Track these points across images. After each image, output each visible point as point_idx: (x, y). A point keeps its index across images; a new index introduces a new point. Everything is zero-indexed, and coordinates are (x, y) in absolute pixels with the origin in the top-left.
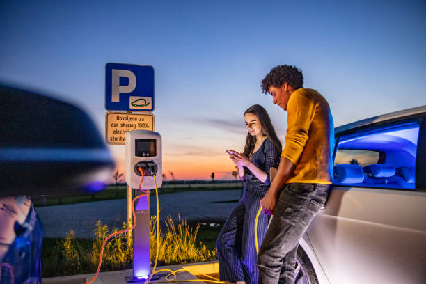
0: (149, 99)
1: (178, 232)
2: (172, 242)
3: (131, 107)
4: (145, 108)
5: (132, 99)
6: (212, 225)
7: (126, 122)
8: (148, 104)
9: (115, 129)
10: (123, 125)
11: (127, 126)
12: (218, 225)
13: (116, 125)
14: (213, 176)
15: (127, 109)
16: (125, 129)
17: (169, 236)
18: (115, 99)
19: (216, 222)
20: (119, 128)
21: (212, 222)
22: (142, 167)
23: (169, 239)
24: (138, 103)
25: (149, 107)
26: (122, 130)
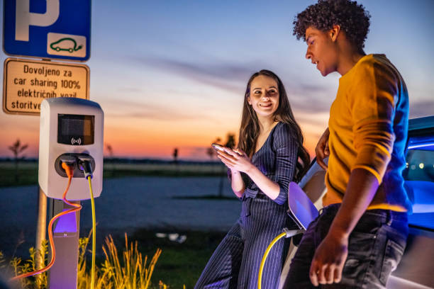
0: (81, 40)
1: (123, 264)
2: (112, 279)
3: (50, 51)
4: (75, 54)
5: (52, 38)
6: (173, 237)
7: (41, 77)
8: (80, 47)
9: (20, 87)
10: (35, 82)
11: (42, 84)
12: (184, 238)
13: (22, 82)
14: (176, 153)
15: (42, 53)
16: (38, 88)
17: (108, 268)
18: (22, 35)
19: (181, 233)
20: (27, 87)
21: (173, 232)
22: (69, 164)
23: (107, 275)
24: (61, 45)
25: (82, 53)
26: (32, 90)
